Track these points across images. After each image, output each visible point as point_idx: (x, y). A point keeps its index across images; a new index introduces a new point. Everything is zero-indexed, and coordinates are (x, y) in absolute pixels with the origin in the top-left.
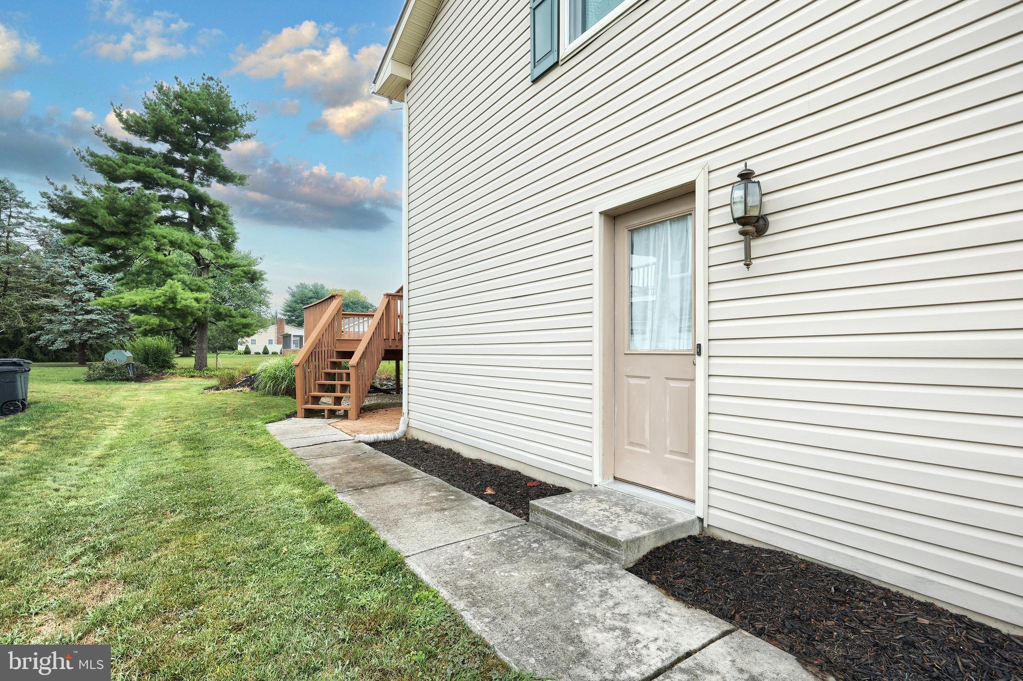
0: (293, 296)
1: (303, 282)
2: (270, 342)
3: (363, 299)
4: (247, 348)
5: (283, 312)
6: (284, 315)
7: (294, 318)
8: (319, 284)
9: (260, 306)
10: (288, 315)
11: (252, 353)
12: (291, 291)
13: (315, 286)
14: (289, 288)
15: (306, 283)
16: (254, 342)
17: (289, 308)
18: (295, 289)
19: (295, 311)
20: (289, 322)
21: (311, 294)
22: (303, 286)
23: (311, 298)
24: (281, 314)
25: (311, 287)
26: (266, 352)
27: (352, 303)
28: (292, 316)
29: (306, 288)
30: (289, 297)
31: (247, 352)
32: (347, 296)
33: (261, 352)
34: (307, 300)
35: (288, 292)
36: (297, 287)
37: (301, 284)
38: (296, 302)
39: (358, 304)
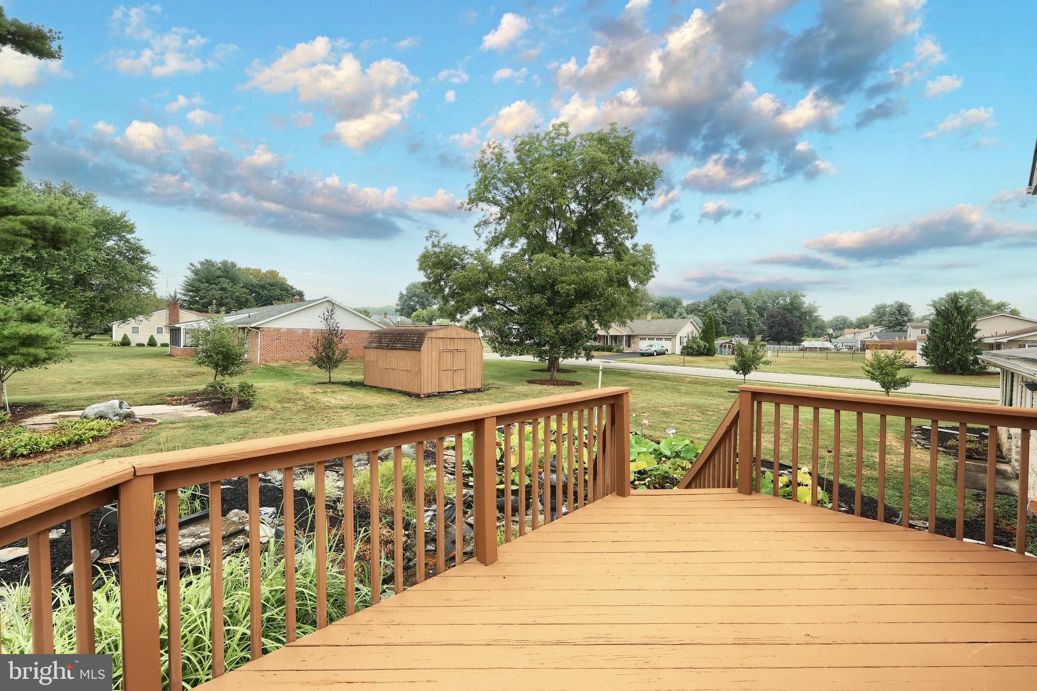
0: (196, 274)
1: (209, 259)
2: (160, 330)
3: (282, 281)
4: (125, 337)
5: (183, 292)
6: (185, 295)
7: (197, 298)
8: (229, 261)
9: (139, 286)
10: (190, 296)
11: (133, 344)
12: (193, 268)
13: (225, 263)
14: (191, 264)
15: (213, 260)
16: (135, 330)
18: (199, 266)
19: (199, 291)
20: (191, 306)
21: (219, 273)
22: (208, 264)
23: (219, 277)
25: (220, 265)
26: (152, 343)
27: (268, 284)
28: (195, 297)
29: (213, 265)
30: (190, 275)
31: (125, 343)
32: (262, 276)
33: (146, 343)
34: (214, 280)
35: (190, 269)
36: (202, 264)
37: (207, 261)
38: (200, 281)
39: (276, 287)
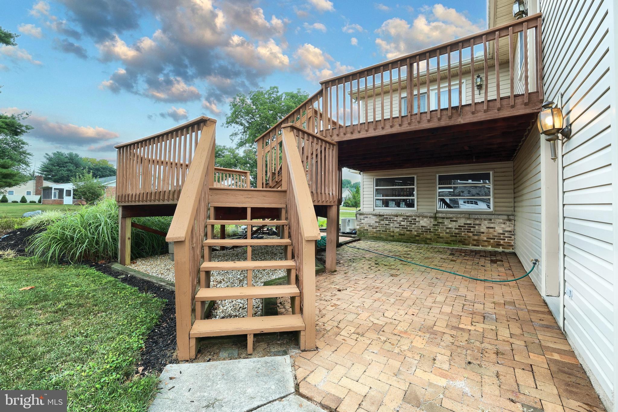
0: (50, 160)
2: (29, 193)
3: (111, 166)
4: (4, 197)
5: (40, 172)
6: (42, 174)
8: (74, 153)
10: (45, 174)
11: (10, 201)
12: (48, 157)
13: (71, 154)
14: (47, 154)
15: (63, 152)
16: (11, 193)
17: (46, 169)
18: (52, 156)
19: (52, 171)
20: (47, 179)
21: (66, 160)
22: (59, 154)
23: (66, 163)
24: (38, 173)
25: (67, 155)
26: (23, 201)
27: (101, 168)
28: (49, 175)
29: (62, 155)
30: (46, 161)
31: (4, 201)
33: (19, 201)
34: (63, 164)
35: (45, 157)
36: (54, 154)
37: (58, 152)
38: (52, 165)
39: (107, 169)
